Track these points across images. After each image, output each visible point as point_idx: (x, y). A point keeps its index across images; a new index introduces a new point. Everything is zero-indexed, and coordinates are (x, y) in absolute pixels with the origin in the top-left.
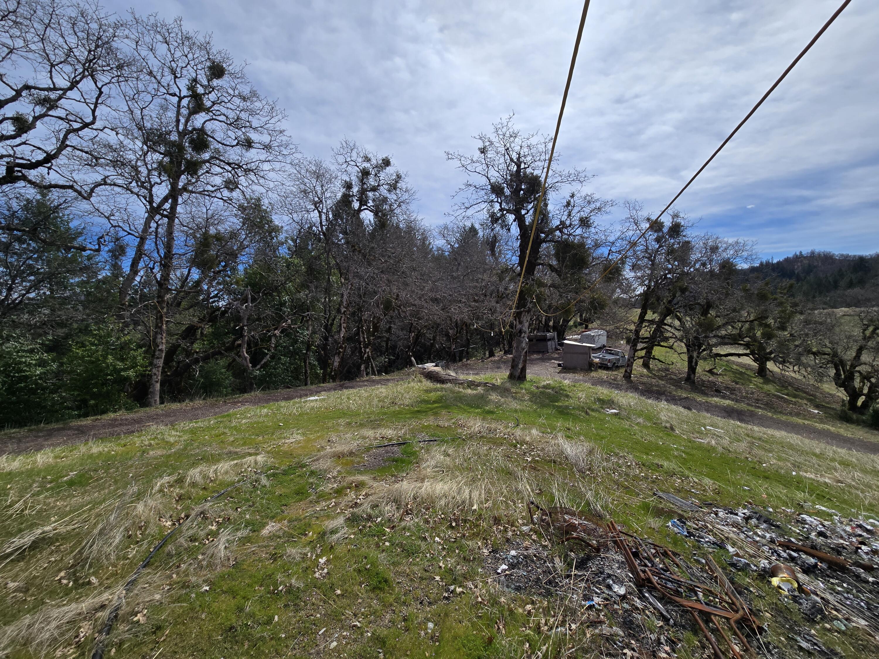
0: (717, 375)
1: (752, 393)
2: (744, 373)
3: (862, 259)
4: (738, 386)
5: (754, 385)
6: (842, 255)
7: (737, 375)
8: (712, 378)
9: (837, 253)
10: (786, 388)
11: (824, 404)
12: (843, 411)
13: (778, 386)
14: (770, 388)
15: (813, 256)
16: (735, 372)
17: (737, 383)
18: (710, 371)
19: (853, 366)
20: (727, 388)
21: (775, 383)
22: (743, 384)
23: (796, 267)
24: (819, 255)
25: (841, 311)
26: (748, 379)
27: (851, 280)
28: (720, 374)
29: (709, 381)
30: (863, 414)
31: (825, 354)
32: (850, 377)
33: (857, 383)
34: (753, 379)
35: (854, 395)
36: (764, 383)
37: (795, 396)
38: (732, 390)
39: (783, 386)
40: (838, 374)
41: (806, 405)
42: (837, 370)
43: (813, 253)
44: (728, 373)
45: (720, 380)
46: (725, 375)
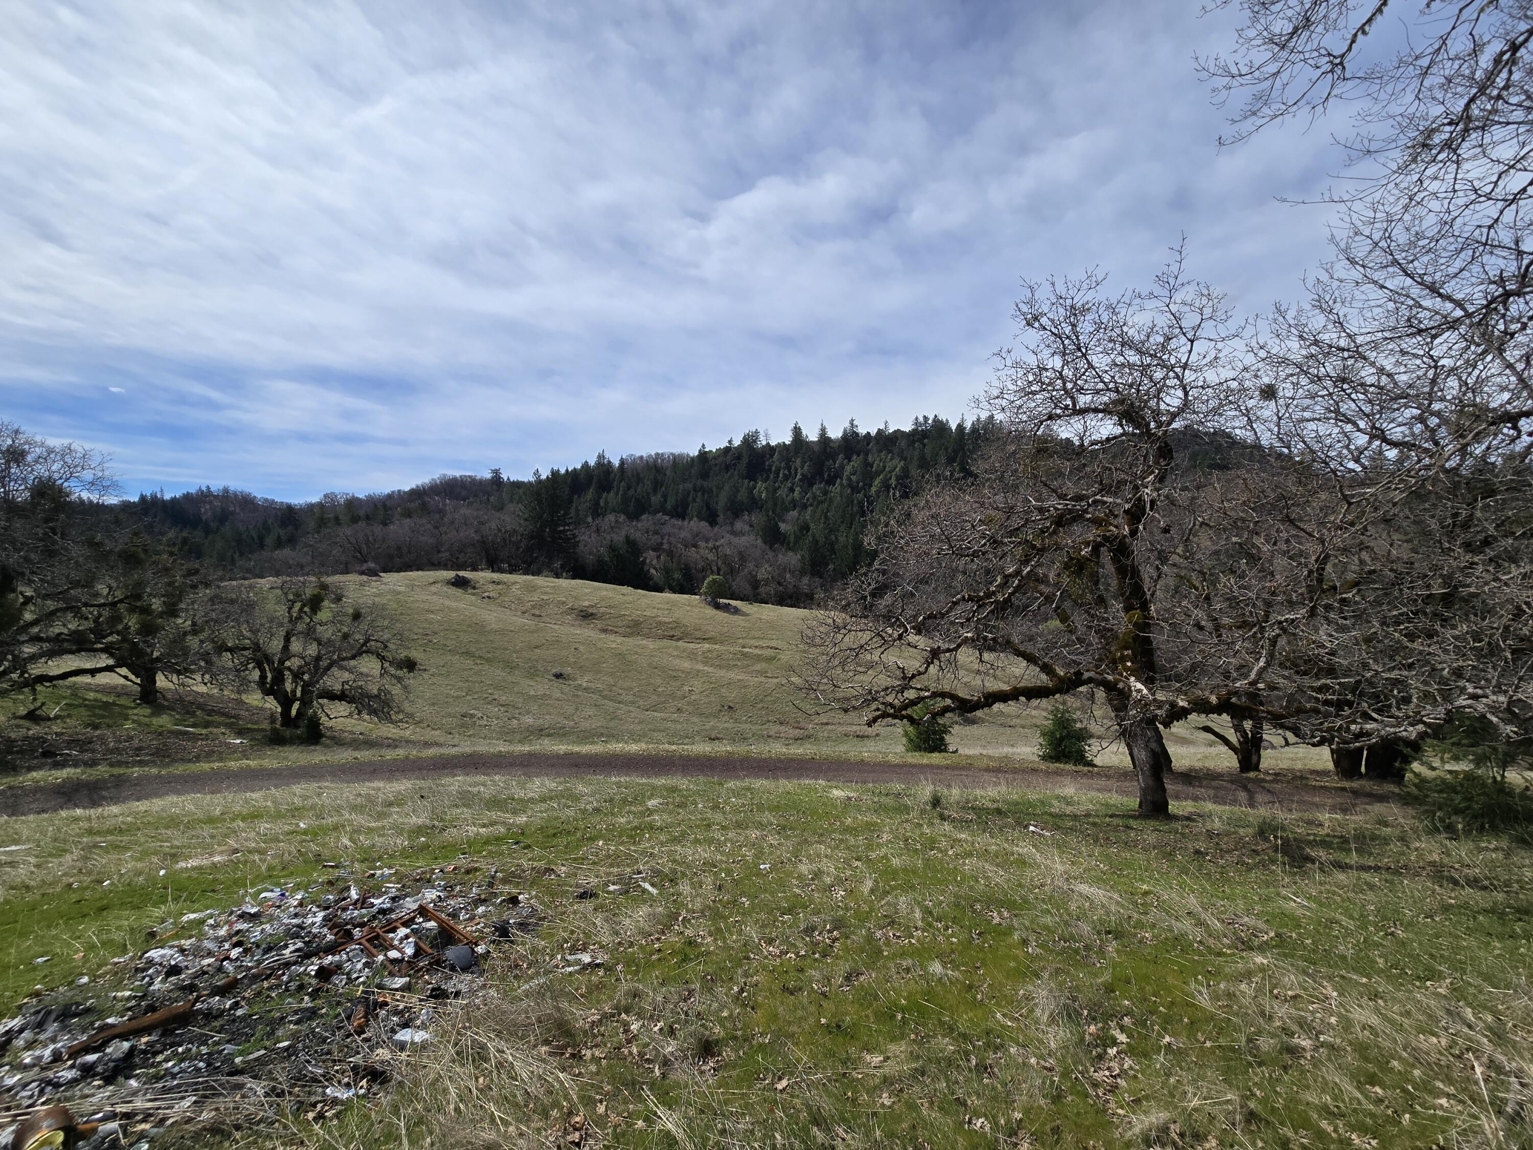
0: (49, 719)
1: (130, 738)
2: (114, 704)
3: (290, 509)
4: (98, 732)
5: (134, 722)
6: (266, 500)
7: (97, 711)
8: (35, 730)
9: (259, 496)
10: (193, 714)
11: (249, 726)
12: (274, 730)
13: (178, 713)
14: (164, 721)
15: (226, 496)
16: (91, 706)
17: (96, 727)
18: (32, 716)
19: (282, 662)
20: (73, 742)
21: (174, 710)
22: (109, 726)
23: (203, 510)
24: (235, 494)
25: (265, 583)
26: (120, 714)
27: (279, 537)
28: (57, 717)
29: (26, 738)
30: (297, 727)
31: (245, 649)
32: (279, 678)
33: (288, 686)
34: (130, 712)
35: (286, 701)
36: (153, 715)
37: (207, 725)
38: (83, 744)
39: (188, 713)
40: (263, 677)
41: (223, 734)
42: (263, 671)
43: (226, 490)
44: (74, 712)
45: (56, 729)
46: (69, 716)
